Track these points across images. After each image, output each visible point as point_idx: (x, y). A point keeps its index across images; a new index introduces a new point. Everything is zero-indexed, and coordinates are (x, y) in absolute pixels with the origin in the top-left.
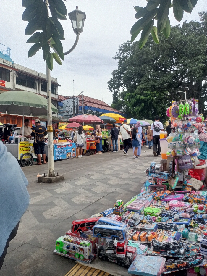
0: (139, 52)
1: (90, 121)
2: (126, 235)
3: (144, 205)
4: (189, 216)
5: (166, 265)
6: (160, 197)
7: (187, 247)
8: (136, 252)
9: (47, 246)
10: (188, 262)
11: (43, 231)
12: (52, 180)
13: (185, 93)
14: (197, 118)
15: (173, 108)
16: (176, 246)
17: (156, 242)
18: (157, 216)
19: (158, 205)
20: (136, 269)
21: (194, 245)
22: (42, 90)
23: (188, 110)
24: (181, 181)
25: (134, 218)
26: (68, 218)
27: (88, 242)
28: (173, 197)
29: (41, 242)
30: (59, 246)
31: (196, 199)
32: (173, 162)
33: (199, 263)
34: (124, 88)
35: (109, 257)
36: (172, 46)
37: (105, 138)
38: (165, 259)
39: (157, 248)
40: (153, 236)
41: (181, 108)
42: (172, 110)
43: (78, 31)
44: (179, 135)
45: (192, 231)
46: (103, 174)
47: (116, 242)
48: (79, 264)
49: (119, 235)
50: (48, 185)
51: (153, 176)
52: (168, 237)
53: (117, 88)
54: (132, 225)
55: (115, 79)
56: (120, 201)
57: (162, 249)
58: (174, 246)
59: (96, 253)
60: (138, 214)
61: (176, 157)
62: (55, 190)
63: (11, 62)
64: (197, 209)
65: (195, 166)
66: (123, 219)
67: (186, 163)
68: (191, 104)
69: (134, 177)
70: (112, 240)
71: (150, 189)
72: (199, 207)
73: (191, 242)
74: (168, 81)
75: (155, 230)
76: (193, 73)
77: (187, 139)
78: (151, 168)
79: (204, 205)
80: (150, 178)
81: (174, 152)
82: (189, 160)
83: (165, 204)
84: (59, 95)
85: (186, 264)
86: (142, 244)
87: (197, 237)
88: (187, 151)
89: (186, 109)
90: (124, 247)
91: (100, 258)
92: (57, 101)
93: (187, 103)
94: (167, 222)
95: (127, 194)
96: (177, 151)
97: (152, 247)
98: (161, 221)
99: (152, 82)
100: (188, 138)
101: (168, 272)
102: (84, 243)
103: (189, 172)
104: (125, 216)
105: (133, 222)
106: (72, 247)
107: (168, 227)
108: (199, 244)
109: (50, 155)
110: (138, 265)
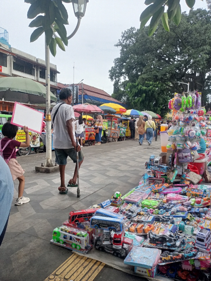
0: (143, 39)
1: (90, 111)
2: (123, 227)
3: (142, 198)
4: (186, 209)
5: (161, 257)
6: (158, 190)
7: (183, 240)
8: (132, 243)
9: (44, 235)
10: (183, 254)
11: (40, 220)
12: (50, 170)
13: (188, 84)
14: (199, 112)
15: (176, 100)
16: (173, 238)
17: (153, 234)
18: (154, 209)
19: (156, 198)
20: (132, 260)
21: (190, 237)
22: (40, 77)
23: (191, 103)
24: (179, 175)
25: (131, 210)
26: (66, 209)
27: (85, 233)
28: (170, 190)
29: (38, 232)
30: (56, 236)
31: (194, 193)
32: (172, 155)
33: (195, 255)
34: (126, 77)
35: (106, 248)
36: (177, 35)
37: (104, 129)
38: (161, 251)
39: (153, 240)
40: (150, 228)
41: (183, 100)
42: (174, 102)
43: (79, 15)
44: (180, 128)
45: (188, 224)
46: (102, 165)
47: (113, 233)
48: (75, 254)
49: (116, 227)
50: (45, 175)
51: (152, 169)
52: (164, 229)
53: (119, 77)
54: (129, 217)
55: (116, 67)
56: (118, 193)
57: (158, 241)
58: (170, 239)
59: (93, 244)
60: (136, 206)
61: (176, 151)
62: (53, 181)
63: (8, 46)
64: (195, 203)
65: (194, 159)
66: (121, 210)
67: (186, 157)
68: (194, 97)
69: (133, 169)
70: (109, 231)
71: (148, 182)
72: (197, 200)
73: (187, 235)
74: (171, 71)
75: (152, 222)
76: (197, 64)
77: (188, 133)
78: (150, 161)
79: (202, 199)
80: (148, 170)
81: (174, 145)
82: (189, 154)
83: (163, 197)
84: (58, 83)
85: (181, 256)
86: (138, 235)
87: (194, 231)
88: (188, 145)
89: (189, 102)
90: (121, 239)
91: (96, 249)
92: (57, 89)
93: (190, 96)
94: (164, 215)
95: (125, 186)
96: (178, 144)
97: (149, 239)
98: (158, 214)
99: (155, 72)
100: (189, 131)
101: (164, 264)
102: (81, 234)
103: (188, 166)
104: (122, 208)
105: (130, 213)
106: (69, 237)
107: (165, 219)
108: (195, 237)
109: (48, 145)
110: (134, 256)
